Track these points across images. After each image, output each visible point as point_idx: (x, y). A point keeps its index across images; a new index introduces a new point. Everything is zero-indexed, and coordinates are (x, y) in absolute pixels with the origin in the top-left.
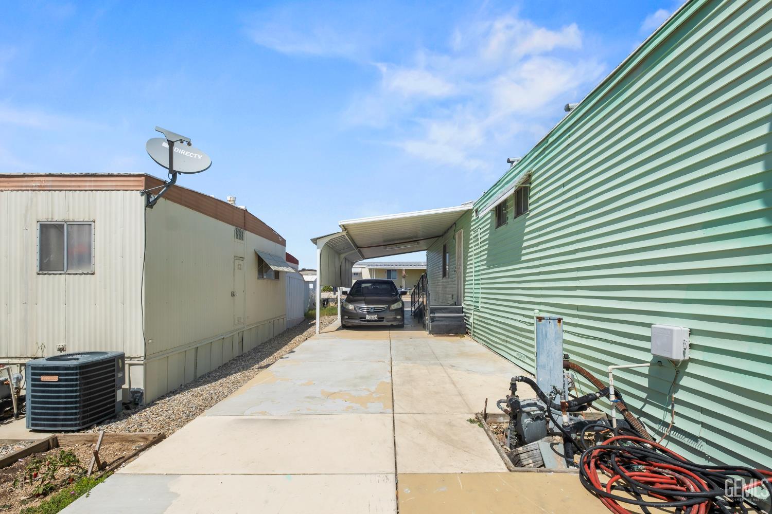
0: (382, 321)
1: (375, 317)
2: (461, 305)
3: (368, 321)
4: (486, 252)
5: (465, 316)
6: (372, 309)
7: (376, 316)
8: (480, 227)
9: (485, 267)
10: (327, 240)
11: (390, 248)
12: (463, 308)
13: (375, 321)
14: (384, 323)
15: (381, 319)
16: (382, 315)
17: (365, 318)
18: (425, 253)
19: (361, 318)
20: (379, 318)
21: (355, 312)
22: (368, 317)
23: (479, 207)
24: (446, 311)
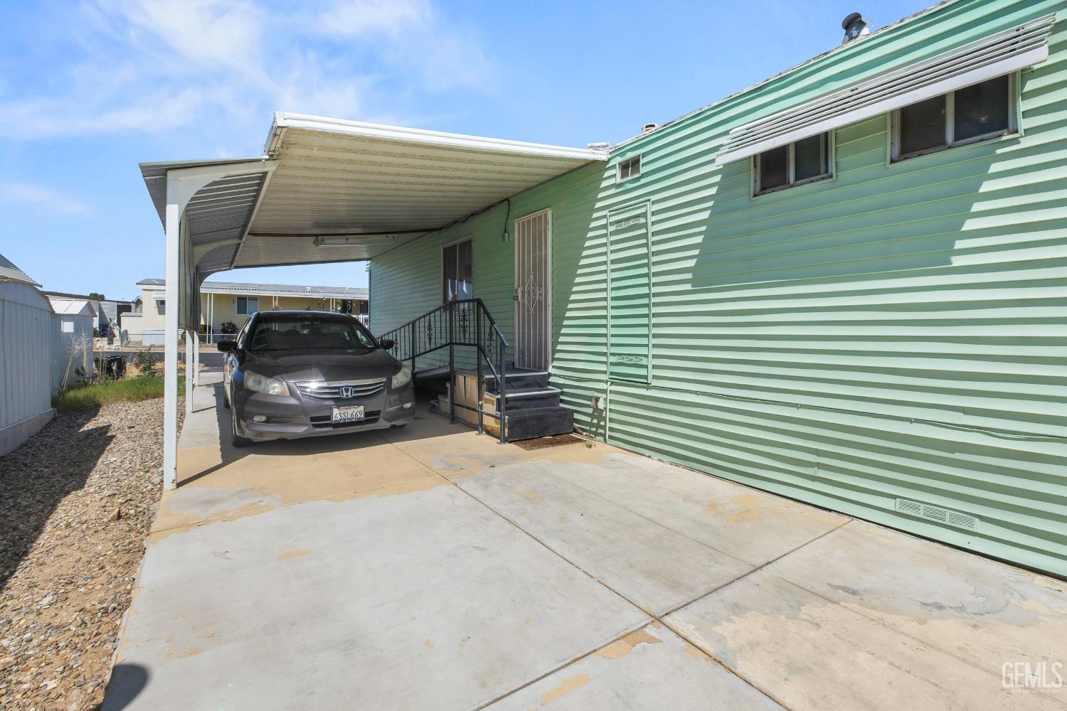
0: (376, 420)
1: (357, 412)
2: (546, 369)
3: (337, 425)
4: (696, 252)
5: (562, 393)
6: (347, 391)
7: (362, 408)
8: (653, 198)
9: (688, 287)
10: (203, 179)
11: (330, 244)
12: (550, 375)
13: (358, 423)
14: (382, 424)
15: (371, 416)
16: (375, 405)
17: (329, 418)
18: (364, 265)
19: (313, 419)
20: (367, 414)
21: (293, 401)
22: (337, 414)
23: (644, 155)
24: (518, 383)
